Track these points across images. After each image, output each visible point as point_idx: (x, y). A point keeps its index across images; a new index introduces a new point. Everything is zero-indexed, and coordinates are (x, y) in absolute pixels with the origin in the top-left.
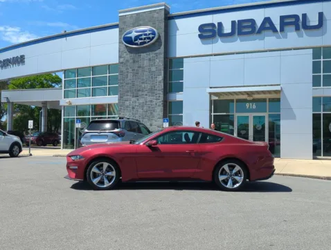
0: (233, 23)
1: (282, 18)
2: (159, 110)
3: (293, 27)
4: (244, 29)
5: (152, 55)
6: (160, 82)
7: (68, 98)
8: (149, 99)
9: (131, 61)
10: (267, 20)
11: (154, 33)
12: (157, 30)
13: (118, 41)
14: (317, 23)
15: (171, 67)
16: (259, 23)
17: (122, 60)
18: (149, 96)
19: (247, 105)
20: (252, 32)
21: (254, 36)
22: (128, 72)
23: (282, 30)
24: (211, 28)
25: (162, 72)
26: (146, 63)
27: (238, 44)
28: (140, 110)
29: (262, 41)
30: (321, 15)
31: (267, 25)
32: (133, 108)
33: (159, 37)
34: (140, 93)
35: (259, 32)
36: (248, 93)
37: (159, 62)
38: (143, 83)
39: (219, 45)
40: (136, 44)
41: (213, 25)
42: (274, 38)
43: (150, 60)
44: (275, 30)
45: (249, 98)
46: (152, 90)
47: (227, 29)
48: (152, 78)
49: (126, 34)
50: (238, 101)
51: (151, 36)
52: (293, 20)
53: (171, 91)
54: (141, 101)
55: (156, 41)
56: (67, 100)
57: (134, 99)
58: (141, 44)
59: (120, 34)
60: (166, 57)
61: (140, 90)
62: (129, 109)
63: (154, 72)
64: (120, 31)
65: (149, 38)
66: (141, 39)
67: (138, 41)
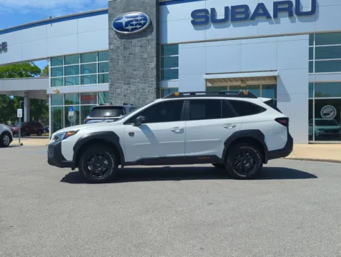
0: (227, 8)
1: (276, 4)
2: (152, 98)
3: (286, 14)
4: (237, 15)
5: (143, 41)
6: (152, 69)
7: (55, 86)
8: (141, 86)
9: (122, 48)
10: (261, 6)
12: (149, 15)
13: (107, 27)
14: (310, 10)
15: (163, 54)
16: (252, 9)
17: (112, 46)
18: (142, 83)
20: (246, 19)
21: (248, 22)
22: (119, 59)
23: (275, 16)
24: (204, 14)
25: (155, 59)
26: (137, 50)
27: (232, 30)
28: (133, 98)
30: (314, 2)
31: (261, 11)
32: (125, 96)
33: (151, 23)
34: (132, 80)
35: (253, 18)
36: (242, 80)
37: (152, 49)
38: (135, 70)
39: (212, 32)
40: (127, 30)
41: (206, 11)
42: (267, 23)
43: (141, 46)
44: (268, 17)
45: (242, 85)
46: (144, 78)
47: (220, 15)
48: (144, 64)
49: (116, 20)
50: (231, 88)
51: (142, 22)
52: (286, 6)
53: (163, 79)
54: (133, 89)
55: (148, 27)
56: (55, 88)
57: (126, 86)
58: (132, 30)
59: (110, 20)
60: (158, 44)
61: (132, 78)
62: (120, 97)
63: (146, 59)
64: (109, 17)
65: (140, 24)
66: (132, 25)
67: (129, 27)
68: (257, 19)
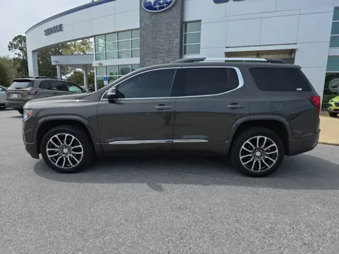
6: (177, 44)
7: (99, 59)
9: (151, 25)
13: (139, 7)
15: (186, 31)
18: (167, 57)
22: (148, 36)
25: (179, 35)
26: (164, 27)
33: (177, 2)
34: (159, 55)
37: (177, 26)
38: (162, 45)
40: (156, 9)
43: (167, 23)
46: (170, 52)
48: (169, 40)
49: (146, 0)
51: (169, 1)
53: (185, 53)
54: (160, 62)
55: (173, 6)
56: (98, 62)
57: (154, 60)
58: (160, 8)
59: (141, 1)
60: (182, 21)
61: (158, 52)
63: (171, 35)
65: (167, 3)
66: (160, 4)
67: (157, 6)
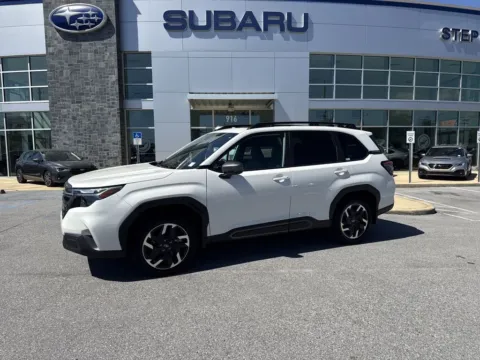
0: (209, 13)
1: (266, 15)
2: (114, 122)
3: (277, 27)
4: (221, 22)
5: (99, 45)
6: (113, 83)
8: (98, 105)
9: (67, 52)
10: (249, 15)
11: (100, 15)
12: (105, 10)
13: (42, 22)
14: (302, 25)
15: (126, 65)
16: (240, 17)
17: (51, 49)
18: (98, 102)
19: (228, 118)
20: (232, 28)
21: (234, 33)
22: (62, 68)
23: (266, 29)
24: (180, 17)
25: (116, 70)
26: (90, 56)
27: (216, 43)
28: (86, 122)
29: (243, 41)
30: (306, 16)
31: (249, 21)
32: (74, 118)
33: (108, 20)
34: (84, 98)
35: (240, 28)
36: (230, 103)
37: (110, 56)
38: (87, 84)
39: (192, 41)
40: (74, 28)
41: (182, 13)
42: (258, 38)
43: (96, 52)
44: (258, 29)
45: (230, 110)
46: (102, 94)
47: (202, 21)
48: (101, 77)
49: (55, 12)
50: (217, 112)
51: (96, 18)
52: (277, 18)
53: (127, 98)
54: (86, 109)
57: (76, 106)
58: (81, 28)
59: (46, 12)
60: (119, 50)
61: (83, 94)
62: (67, 120)
63: (103, 69)
64: (44, 7)
65: (92, 21)
66: (81, 21)
67: (76, 24)
68: (244, 30)
